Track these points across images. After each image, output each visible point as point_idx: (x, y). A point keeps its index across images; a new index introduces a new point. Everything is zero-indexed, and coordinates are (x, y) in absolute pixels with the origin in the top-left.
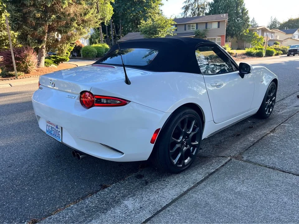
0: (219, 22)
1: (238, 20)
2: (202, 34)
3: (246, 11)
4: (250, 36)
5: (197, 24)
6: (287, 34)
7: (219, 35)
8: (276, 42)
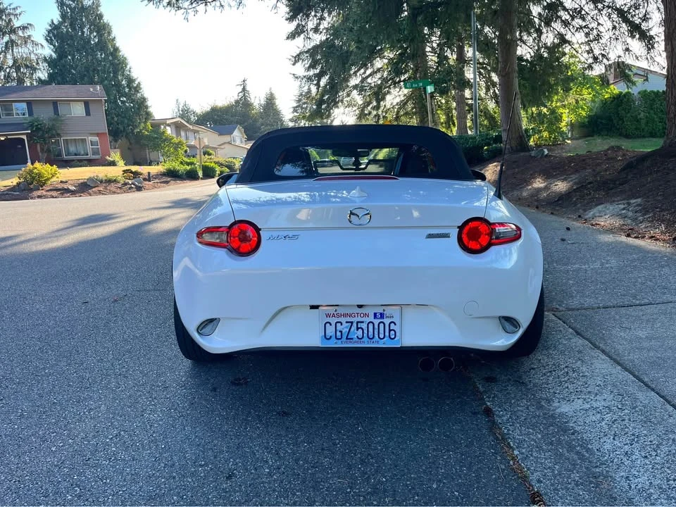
0: (86, 104)
1: (123, 102)
2: (50, 129)
3: (136, 82)
4: (157, 138)
5: (29, 103)
6: (221, 134)
7: (94, 132)
8: (208, 150)
